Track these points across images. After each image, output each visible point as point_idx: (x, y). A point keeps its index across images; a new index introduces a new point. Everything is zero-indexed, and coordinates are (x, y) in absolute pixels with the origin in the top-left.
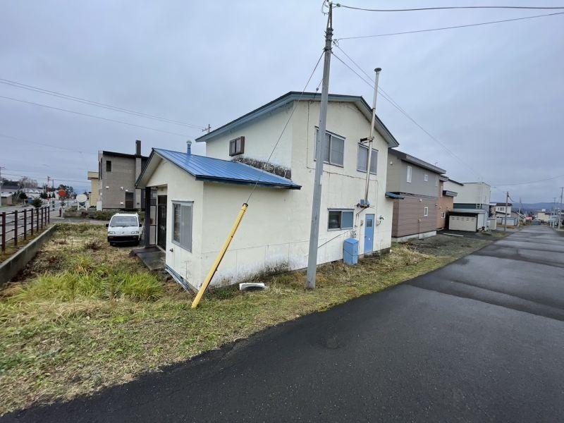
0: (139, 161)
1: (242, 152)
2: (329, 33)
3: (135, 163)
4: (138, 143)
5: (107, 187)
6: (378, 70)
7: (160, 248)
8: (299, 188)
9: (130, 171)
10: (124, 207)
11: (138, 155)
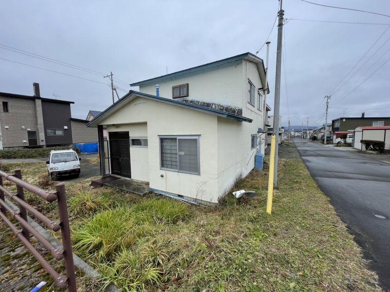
0: (39, 103)
1: (187, 96)
2: (281, 13)
3: (35, 105)
4: (36, 86)
5: (7, 127)
6: (268, 43)
7: (118, 176)
8: (250, 121)
9: (30, 112)
10: (28, 145)
11: (37, 97)
